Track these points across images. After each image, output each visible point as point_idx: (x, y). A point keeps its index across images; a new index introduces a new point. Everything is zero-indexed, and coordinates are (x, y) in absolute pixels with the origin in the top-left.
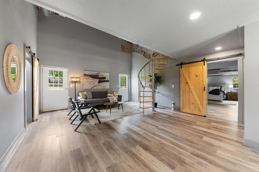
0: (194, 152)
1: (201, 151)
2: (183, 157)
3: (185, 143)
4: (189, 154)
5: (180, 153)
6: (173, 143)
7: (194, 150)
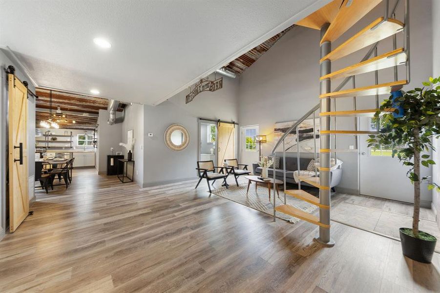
0: (102, 244)
1: (95, 253)
2: (107, 233)
3: (124, 244)
4: (105, 239)
5: (114, 233)
6: (134, 233)
7: (105, 247)
